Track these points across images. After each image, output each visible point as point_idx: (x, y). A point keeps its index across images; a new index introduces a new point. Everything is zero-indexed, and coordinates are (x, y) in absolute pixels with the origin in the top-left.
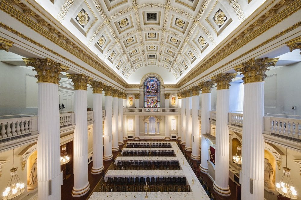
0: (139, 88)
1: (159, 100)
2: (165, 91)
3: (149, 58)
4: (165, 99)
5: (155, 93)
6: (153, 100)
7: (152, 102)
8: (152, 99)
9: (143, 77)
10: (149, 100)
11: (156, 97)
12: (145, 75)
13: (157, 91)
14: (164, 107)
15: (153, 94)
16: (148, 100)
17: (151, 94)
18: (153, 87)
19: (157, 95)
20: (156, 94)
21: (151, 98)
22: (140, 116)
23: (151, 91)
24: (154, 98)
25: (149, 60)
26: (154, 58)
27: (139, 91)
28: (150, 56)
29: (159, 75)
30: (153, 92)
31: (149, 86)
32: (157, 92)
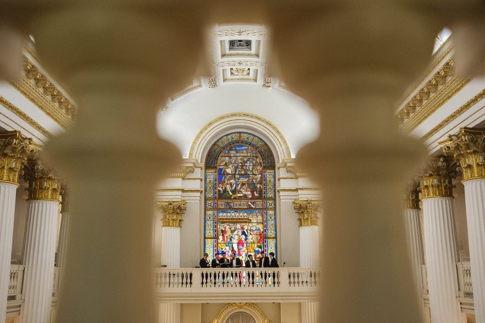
0: (183, 179)
1: (271, 233)
2: (296, 190)
3: (228, 52)
4: (301, 225)
5: (253, 198)
6: (243, 233)
7: (240, 243)
8: (238, 226)
9: (201, 132)
10: (228, 233)
11: (256, 218)
12: (210, 124)
13: (260, 192)
14: (297, 265)
15: (243, 204)
16: (224, 232)
17: (236, 204)
18: (245, 175)
19: (263, 210)
20: (259, 203)
21: (237, 222)
22: (182, 304)
23: (234, 192)
24: (249, 221)
25: (225, 59)
26: (247, 52)
27: (183, 191)
28: (232, 43)
29: (268, 123)
30: (245, 196)
31: (229, 171)
32: (260, 198)
